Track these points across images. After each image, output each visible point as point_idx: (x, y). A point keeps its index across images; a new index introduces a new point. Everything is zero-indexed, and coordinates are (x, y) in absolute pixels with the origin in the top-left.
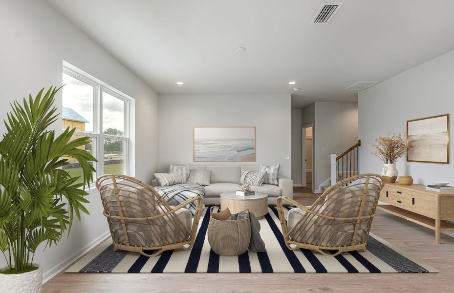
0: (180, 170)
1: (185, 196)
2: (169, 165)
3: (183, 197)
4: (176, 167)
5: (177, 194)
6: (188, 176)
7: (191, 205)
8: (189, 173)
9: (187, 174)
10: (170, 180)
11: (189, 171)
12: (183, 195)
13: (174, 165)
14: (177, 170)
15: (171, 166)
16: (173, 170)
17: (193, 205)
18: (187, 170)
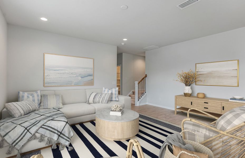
0: (31, 97)
1: (52, 128)
2: (19, 93)
3: (49, 128)
4: (26, 94)
5: (41, 127)
6: (40, 102)
7: (59, 136)
8: (40, 99)
9: (38, 100)
10: (24, 109)
11: (40, 96)
12: (49, 127)
13: (24, 91)
14: (28, 97)
15: (21, 93)
16: (23, 97)
17: (61, 135)
18: (38, 96)
